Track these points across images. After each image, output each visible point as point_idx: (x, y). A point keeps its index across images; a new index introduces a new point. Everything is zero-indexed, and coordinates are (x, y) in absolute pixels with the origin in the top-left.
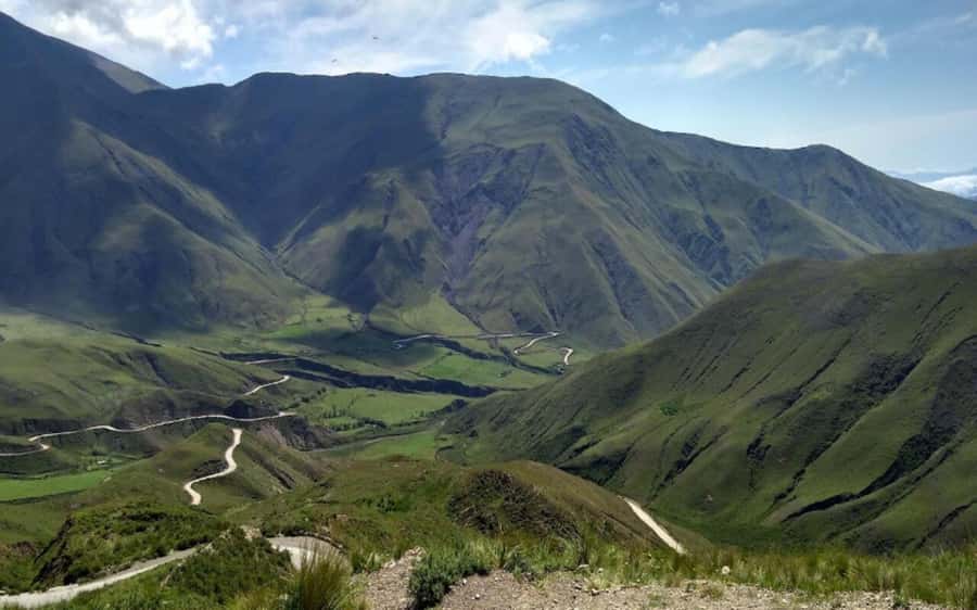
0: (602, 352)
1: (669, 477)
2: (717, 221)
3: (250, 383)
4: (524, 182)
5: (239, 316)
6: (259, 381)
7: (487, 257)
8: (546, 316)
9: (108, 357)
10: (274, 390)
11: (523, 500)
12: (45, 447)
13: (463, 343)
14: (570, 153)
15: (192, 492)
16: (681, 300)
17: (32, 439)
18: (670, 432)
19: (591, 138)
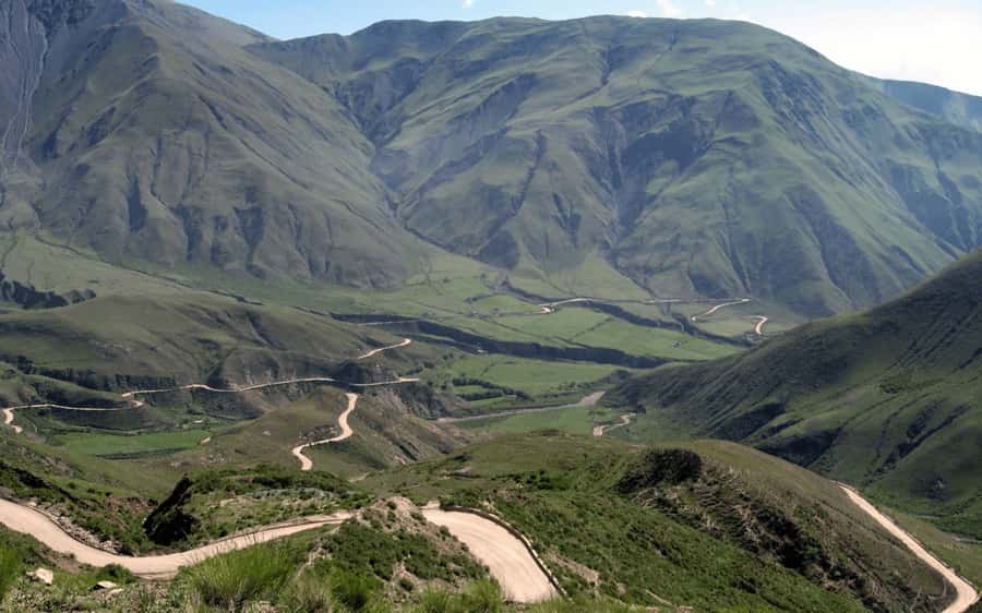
0: (806, 321)
1: (891, 460)
2: (953, 179)
3: (364, 345)
4: (707, 132)
5: (353, 275)
6: (374, 344)
7: (658, 214)
8: (734, 281)
9: (205, 315)
10: (391, 354)
11: (716, 483)
12: (139, 404)
13: (626, 307)
14: (764, 99)
15: (302, 457)
16: (907, 265)
17: (124, 395)
18: (892, 412)
19: (793, 85)
